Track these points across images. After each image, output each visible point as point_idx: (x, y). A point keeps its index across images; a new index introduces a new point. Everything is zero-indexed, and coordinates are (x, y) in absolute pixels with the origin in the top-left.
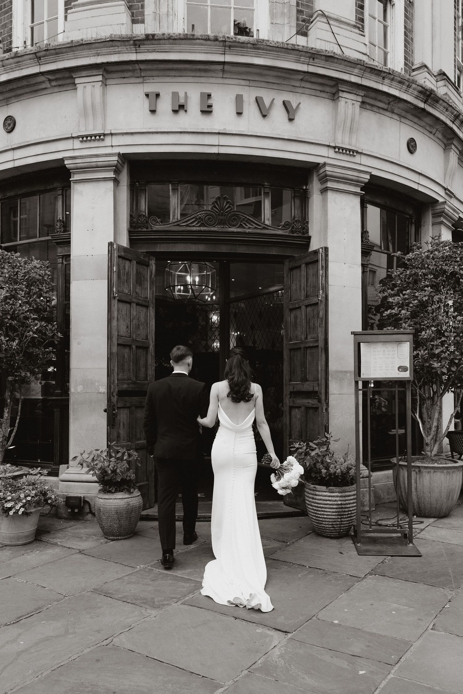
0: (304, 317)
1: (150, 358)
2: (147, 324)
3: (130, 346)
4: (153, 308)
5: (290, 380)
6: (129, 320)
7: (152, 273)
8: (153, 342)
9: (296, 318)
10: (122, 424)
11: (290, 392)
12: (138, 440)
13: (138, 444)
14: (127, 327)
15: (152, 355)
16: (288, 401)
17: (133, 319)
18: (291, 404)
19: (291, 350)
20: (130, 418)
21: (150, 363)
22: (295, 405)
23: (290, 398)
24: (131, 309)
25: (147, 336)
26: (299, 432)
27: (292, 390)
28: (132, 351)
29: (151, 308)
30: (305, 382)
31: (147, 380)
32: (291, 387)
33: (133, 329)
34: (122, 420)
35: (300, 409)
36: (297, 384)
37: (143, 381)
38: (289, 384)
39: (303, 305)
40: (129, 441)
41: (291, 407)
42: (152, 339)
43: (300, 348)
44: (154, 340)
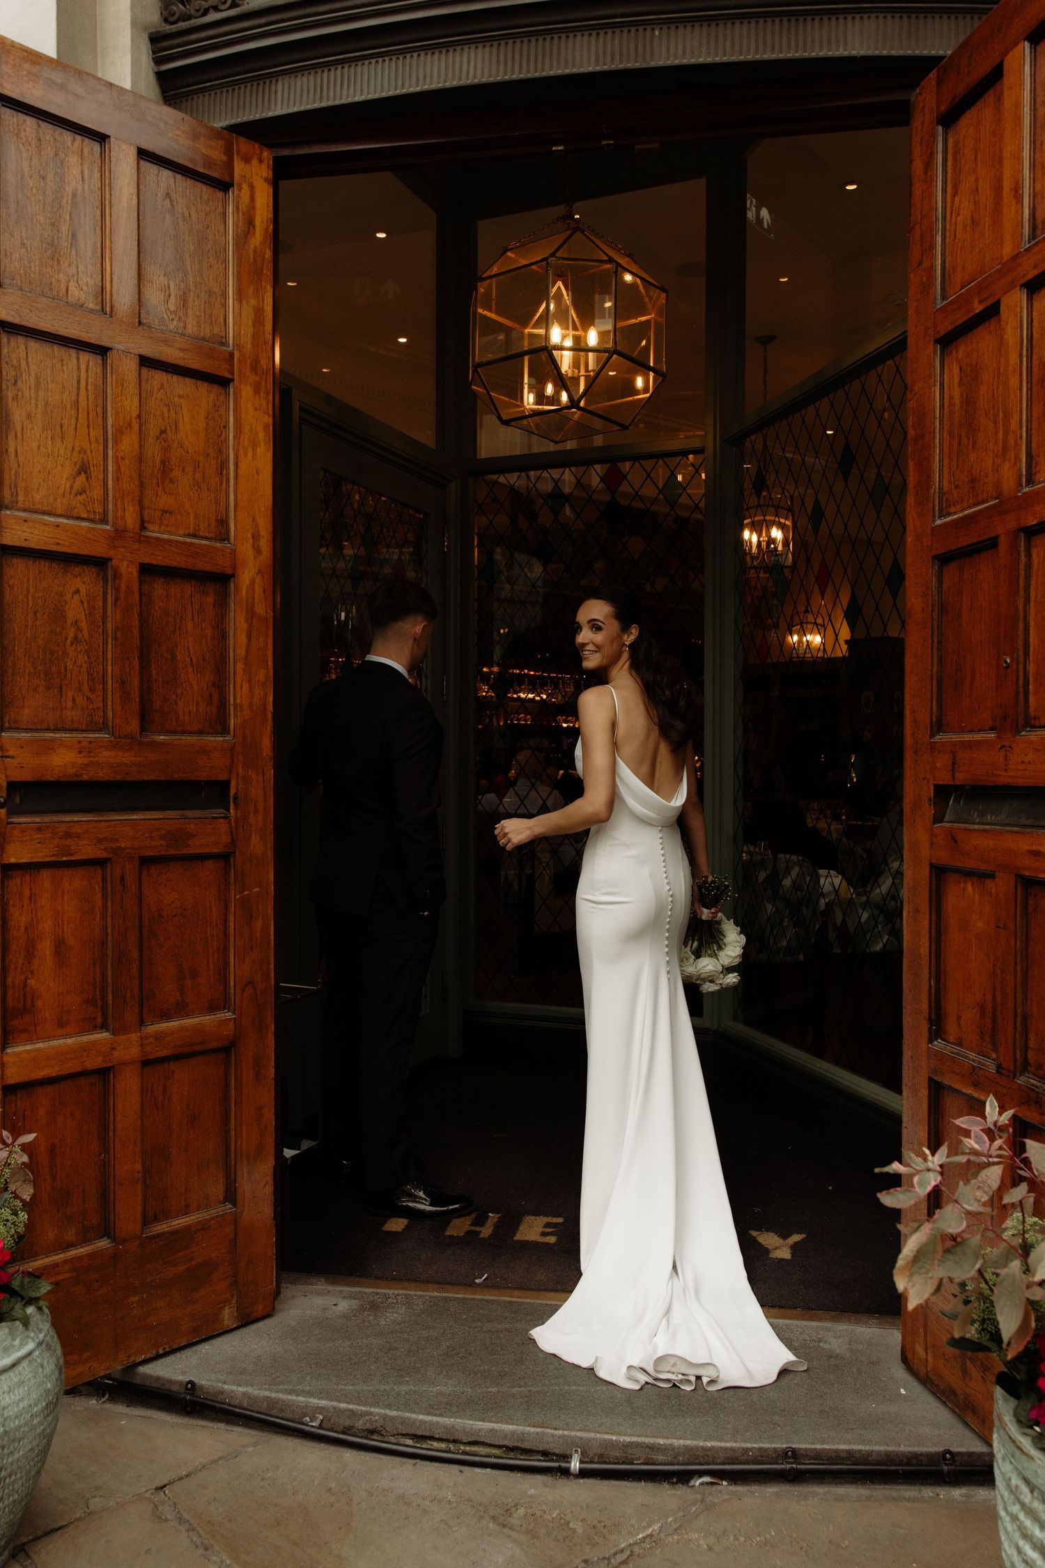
0: (1013, 358)
1: (243, 626)
2: (223, 465)
3: (99, 563)
4: (257, 391)
5: (939, 726)
6: (96, 433)
7: (250, 223)
8: (258, 551)
9: (971, 377)
10: (46, 948)
11: (937, 787)
12: (165, 1015)
13: (159, 1037)
14: (84, 469)
15: (251, 613)
16: (924, 837)
17: (119, 432)
18: (944, 857)
19: (943, 560)
20: (104, 917)
21: (241, 652)
22: (959, 863)
23: (938, 818)
24: (104, 382)
25: (223, 522)
26: (982, 1008)
27: (944, 778)
28: (117, 590)
29: (247, 391)
30: (1017, 731)
31: (224, 731)
32: (942, 762)
33: (117, 479)
34: (47, 925)
35: (989, 884)
36: (969, 745)
37: (200, 732)
38: (933, 747)
39: (1010, 287)
40: (104, 1027)
41: (939, 873)
42: (256, 537)
43: (992, 543)
44: (265, 543)
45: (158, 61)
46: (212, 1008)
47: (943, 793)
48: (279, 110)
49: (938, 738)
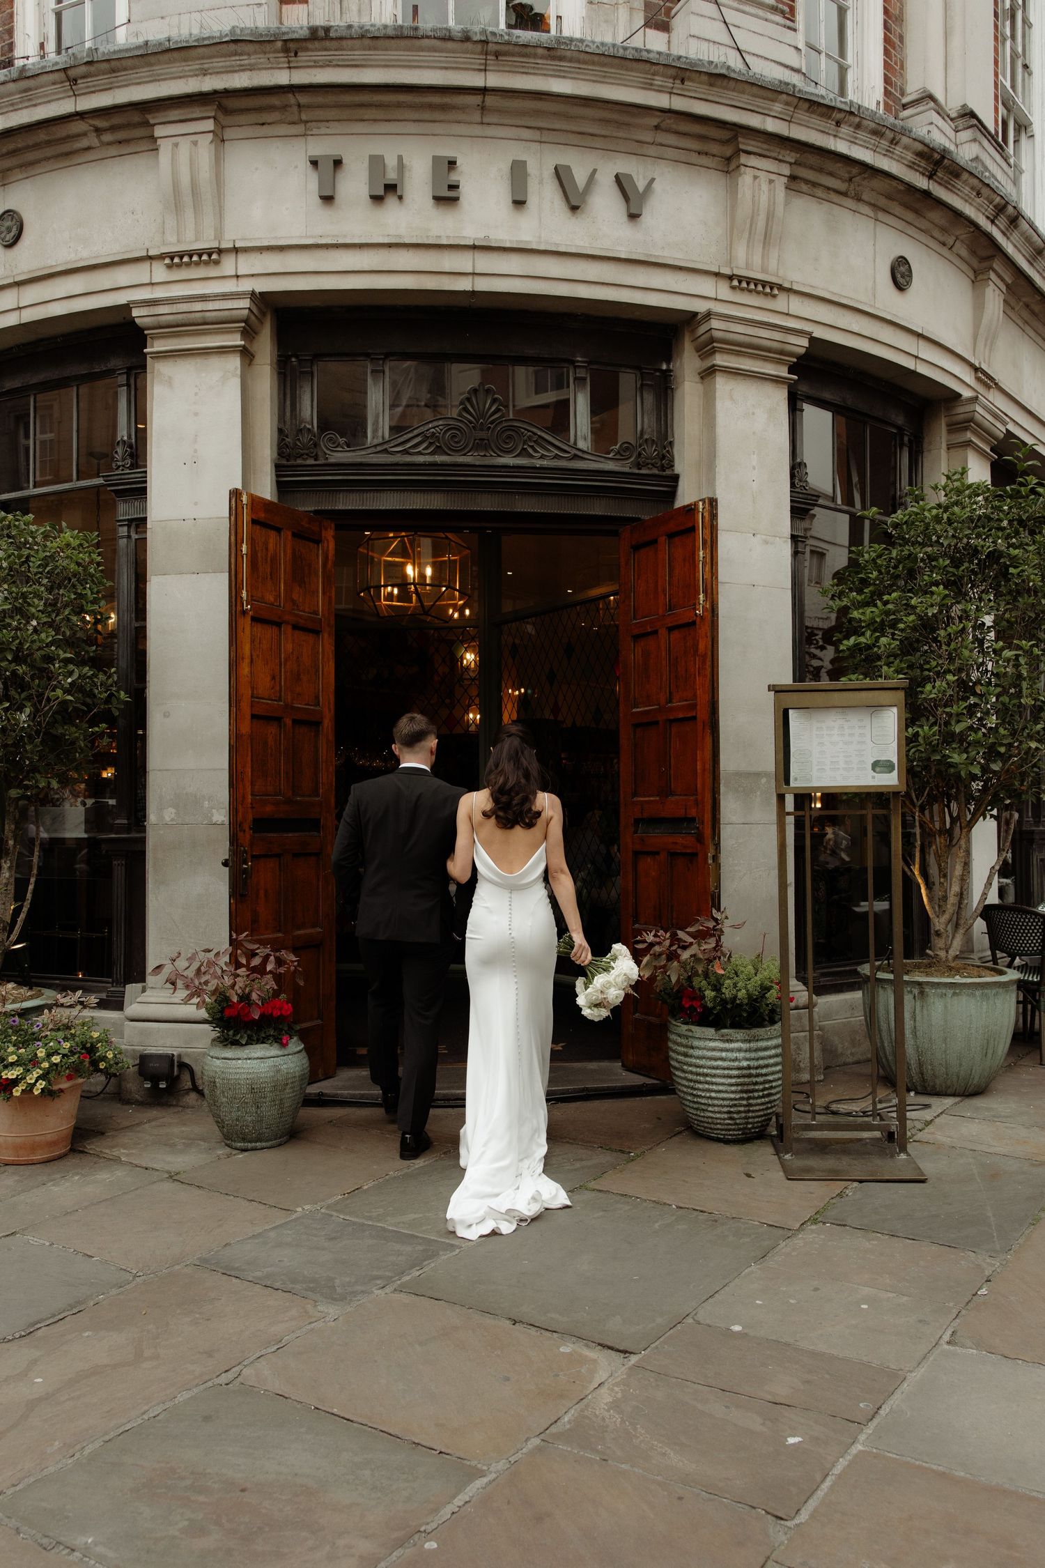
0: (664, 653)
1: (325, 746)
2: (317, 671)
3: (278, 720)
4: (329, 635)
5: (635, 794)
6: (277, 661)
7: (327, 557)
8: (330, 711)
9: (646, 655)
10: (262, 893)
11: (635, 819)
12: (299, 928)
13: (298, 937)
14: (273, 678)
15: (327, 739)
16: (629, 840)
17: (286, 660)
18: (638, 847)
19: (636, 726)
20: (280, 881)
21: (324, 758)
22: (645, 849)
23: (636, 832)
24: (280, 638)
25: (317, 698)
26: (655, 906)
27: (639, 815)
28: (285, 731)
29: (326, 635)
30: (667, 797)
31: (318, 795)
32: (637, 809)
33: (285, 681)
34: (262, 884)
35: (657, 857)
36: (649, 802)
37: (309, 796)
38: (632, 802)
39: (662, 626)
40: (279, 931)
41: (637, 854)
42: (329, 703)
43: (657, 723)
44: (332, 707)
45: (277, 476)
46: (314, 926)
47: (637, 821)
48: (341, 507)
49: (635, 799)
